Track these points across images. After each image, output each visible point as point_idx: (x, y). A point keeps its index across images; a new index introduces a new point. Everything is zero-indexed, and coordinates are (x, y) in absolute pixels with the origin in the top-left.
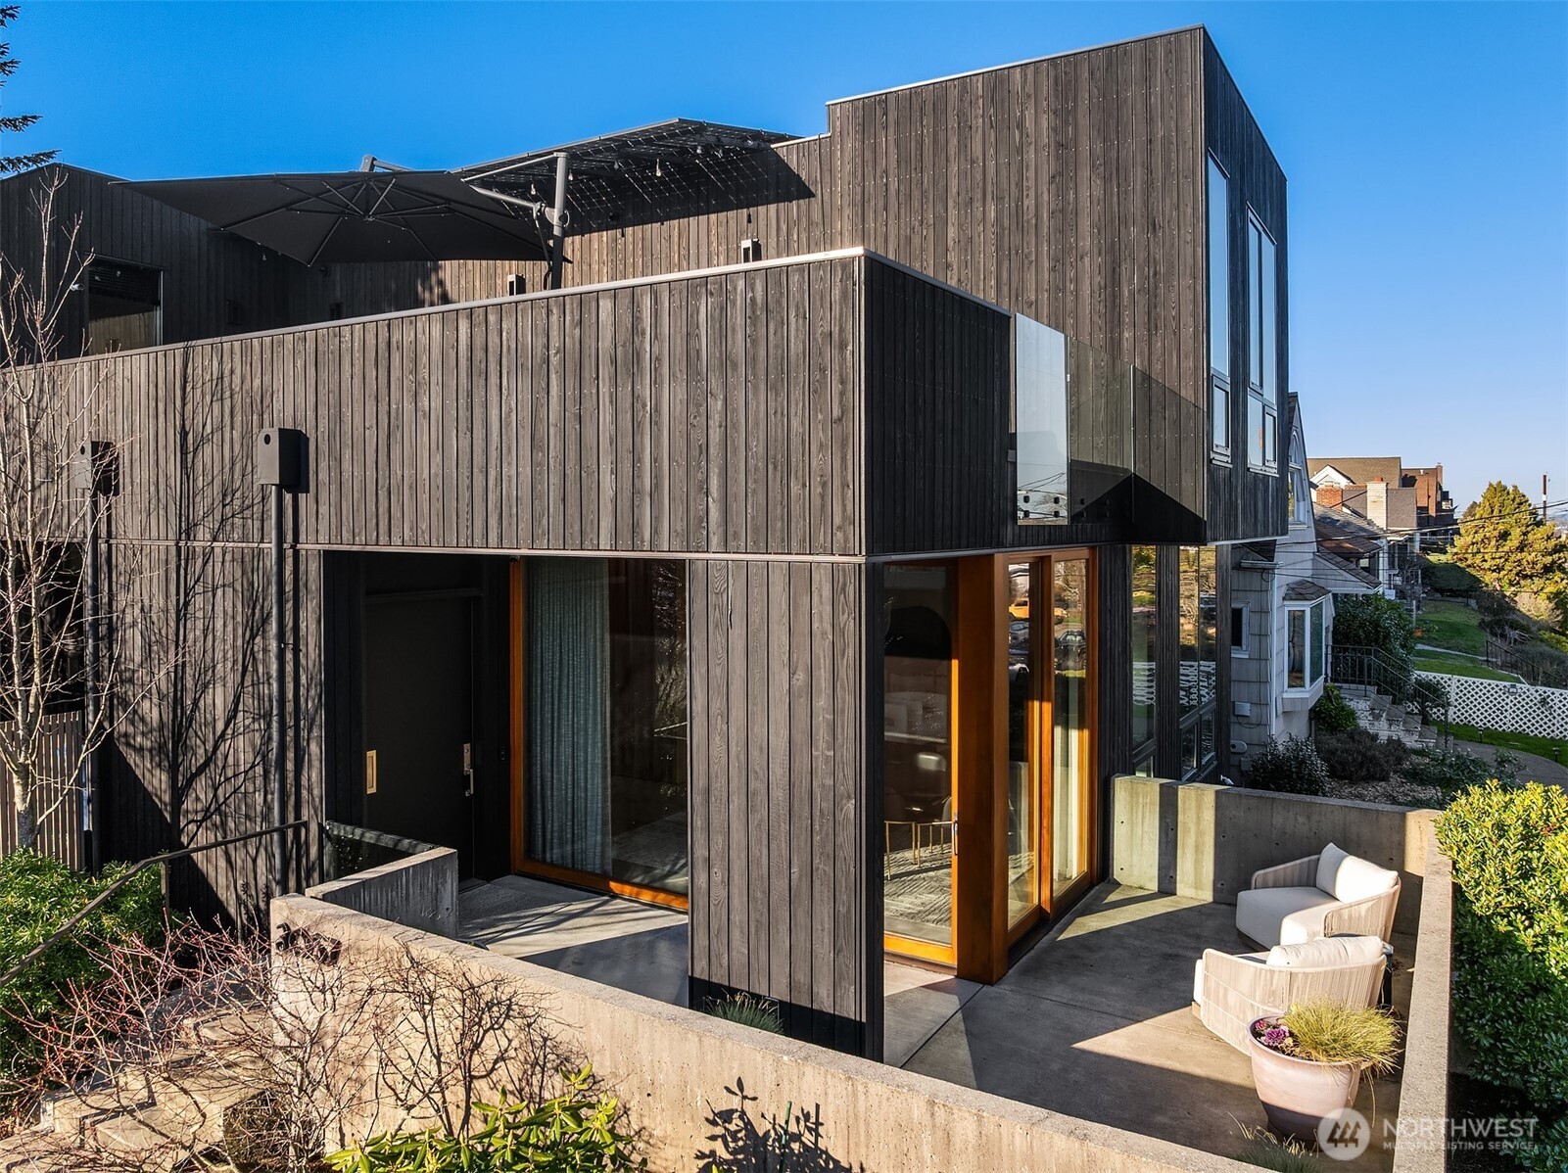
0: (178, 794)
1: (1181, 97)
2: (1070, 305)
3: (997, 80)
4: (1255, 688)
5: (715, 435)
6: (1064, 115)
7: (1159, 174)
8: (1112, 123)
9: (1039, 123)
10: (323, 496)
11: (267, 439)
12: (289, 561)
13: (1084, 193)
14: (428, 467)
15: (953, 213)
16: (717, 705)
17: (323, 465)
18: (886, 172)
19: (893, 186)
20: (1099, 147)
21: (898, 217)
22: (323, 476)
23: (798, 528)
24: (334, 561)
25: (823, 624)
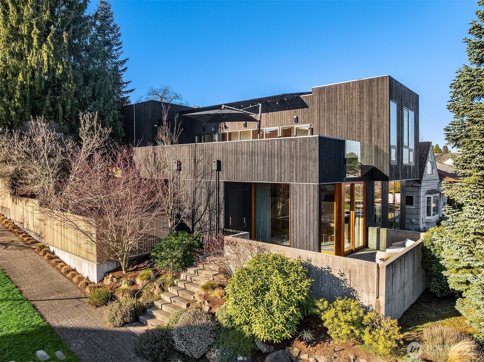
0: (193, 225)
1: (384, 89)
2: (362, 132)
3: (347, 85)
4: (416, 215)
5: (295, 164)
6: (361, 92)
7: (380, 105)
8: (371, 94)
9: (356, 94)
10: (224, 172)
11: (214, 162)
12: (217, 183)
13: (365, 109)
14: (244, 167)
15: (338, 112)
16: (295, 207)
17: (224, 166)
18: (324, 103)
19: (326, 106)
20: (368, 99)
21: (327, 112)
22: (224, 168)
23: (308, 179)
24: (226, 183)
25: (312, 194)
